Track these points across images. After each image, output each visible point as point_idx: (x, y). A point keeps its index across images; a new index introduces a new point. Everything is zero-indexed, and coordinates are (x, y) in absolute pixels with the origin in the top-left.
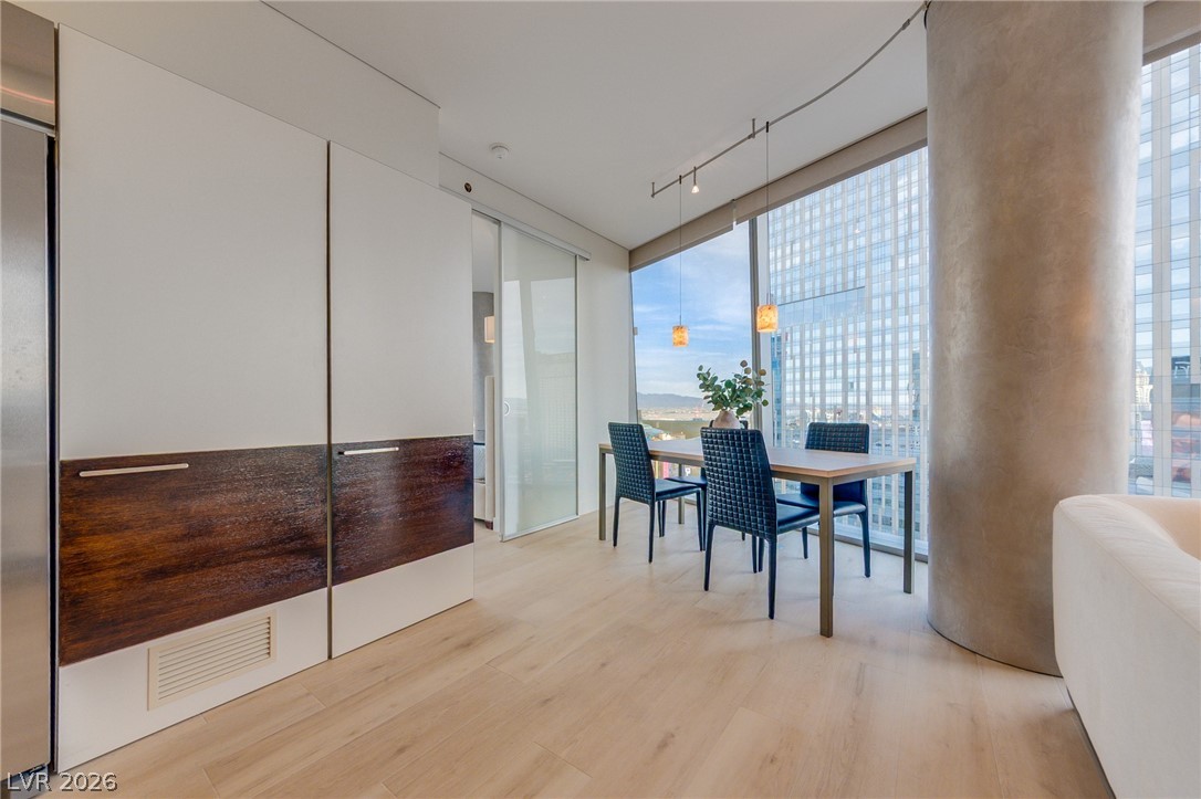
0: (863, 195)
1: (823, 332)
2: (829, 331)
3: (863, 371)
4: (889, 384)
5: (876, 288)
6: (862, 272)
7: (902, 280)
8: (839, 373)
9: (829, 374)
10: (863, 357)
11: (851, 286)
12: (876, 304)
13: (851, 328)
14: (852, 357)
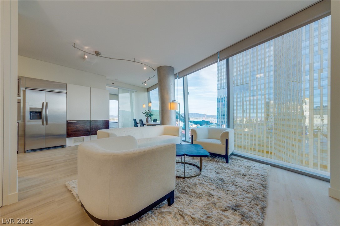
0: (248, 57)
1: (237, 96)
2: (239, 96)
3: (248, 107)
4: (255, 111)
5: (252, 84)
6: (248, 79)
7: (259, 81)
8: (241, 108)
9: (238, 108)
10: (248, 103)
11: (245, 83)
12: (252, 88)
13: (245, 95)
14: (245, 103)
